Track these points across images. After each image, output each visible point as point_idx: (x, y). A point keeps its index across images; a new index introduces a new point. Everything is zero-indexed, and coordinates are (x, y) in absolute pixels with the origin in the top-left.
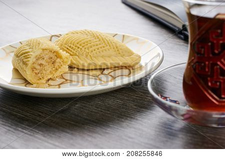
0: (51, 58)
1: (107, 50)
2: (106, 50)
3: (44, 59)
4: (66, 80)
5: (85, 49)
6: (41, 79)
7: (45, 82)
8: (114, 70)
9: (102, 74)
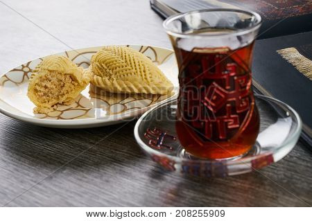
0: (61, 81)
3: (50, 81)
6: (45, 102)
7: (50, 106)
8: (136, 100)
9: (119, 103)
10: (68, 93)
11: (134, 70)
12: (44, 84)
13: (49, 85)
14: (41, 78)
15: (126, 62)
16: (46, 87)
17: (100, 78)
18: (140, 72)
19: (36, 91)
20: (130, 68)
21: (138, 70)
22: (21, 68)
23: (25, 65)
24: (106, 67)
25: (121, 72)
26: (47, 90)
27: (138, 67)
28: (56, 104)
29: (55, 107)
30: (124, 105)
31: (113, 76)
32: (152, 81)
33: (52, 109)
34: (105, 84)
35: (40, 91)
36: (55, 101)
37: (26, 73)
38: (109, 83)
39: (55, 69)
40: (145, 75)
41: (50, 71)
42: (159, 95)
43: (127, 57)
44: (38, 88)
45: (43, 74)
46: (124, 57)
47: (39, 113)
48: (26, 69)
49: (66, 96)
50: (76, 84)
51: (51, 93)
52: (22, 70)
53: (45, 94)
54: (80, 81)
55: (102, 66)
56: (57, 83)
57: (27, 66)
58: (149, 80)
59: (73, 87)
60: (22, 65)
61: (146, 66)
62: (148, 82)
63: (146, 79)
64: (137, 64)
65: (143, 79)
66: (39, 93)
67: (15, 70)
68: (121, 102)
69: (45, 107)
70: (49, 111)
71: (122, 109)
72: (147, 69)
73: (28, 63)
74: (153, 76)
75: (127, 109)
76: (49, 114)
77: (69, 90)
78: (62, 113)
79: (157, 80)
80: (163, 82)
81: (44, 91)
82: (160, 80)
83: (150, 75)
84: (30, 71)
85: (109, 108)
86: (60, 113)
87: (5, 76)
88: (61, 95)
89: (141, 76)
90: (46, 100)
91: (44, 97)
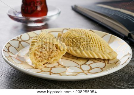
1: (94, 46)
2: (92, 46)
3: (44, 48)
4: (59, 64)
6: (40, 62)
7: (42, 64)
8: (95, 62)
9: (85, 64)
10: (55, 56)
11: (95, 44)
14: (39, 46)
16: (41, 52)
18: (98, 45)
19: (35, 54)
21: (97, 44)
22: (17, 39)
23: (19, 37)
24: (76, 41)
25: (86, 45)
26: (42, 54)
27: (97, 43)
28: (46, 63)
29: (46, 65)
30: (89, 65)
31: (81, 47)
32: (105, 51)
33: (44, 66)
35: (37, 55)
36: (46, 61)
37: (20, 42)
39: (48, 41)
40: (101, 47)
41: (45, 42)
42: (109, 60)
43: (90, 36)
45: (40, 44)
46: (88, 36)
47: (36, 68)
48: (20, 40)
49: (54, 58)
50: (59, 51)
51: (44, 56)
52: (18, 40)
53: (40, 57)
54: (61, 49)
55: (73, 40)
56: (48, 50)
57: (20, 38)
58: (104, 50)
59: (57, 53)
60: (18, 37)
61: (101, 42)
62: (103, 51)
64: (96, 40)
65: (100, 50)
66: (37, 56)
67: (14, 40)
68: (86, 63)
69: (39, 65)
70: (42, 67)
71: (89, 68)
72: (102, 44)
73: (21, 36)
74: (106, 48)
75: (92, 68)
76: (43, 69)
77: (56, 55)
78: (51, 70)
79: (108, 51)
80: (111, 52)
81: (40, 54)
82: (110, 51)
83: (104, 48)
84: (22, 41)
85: (81, 67)
86: (50, 69)
87: (9, 43)
88: (50, 58)
89: (99, 48)
90: (40, 61)
91: (40, 59)
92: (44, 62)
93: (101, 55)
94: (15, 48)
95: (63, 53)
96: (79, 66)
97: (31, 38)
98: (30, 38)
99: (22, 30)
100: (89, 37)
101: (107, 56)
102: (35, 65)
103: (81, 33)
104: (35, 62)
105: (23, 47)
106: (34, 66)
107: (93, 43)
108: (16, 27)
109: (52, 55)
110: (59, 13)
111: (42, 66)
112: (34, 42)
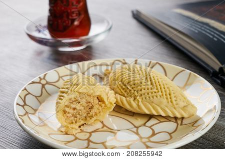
0: (90, 102)
1: (159, 97)
2: (157, 96)
3: (79, 102)
4: (104, 126)
5: (135, 91)
6: (73, 123)
7: (77, 127)
8: (161, 122)
9: (144, 125)
10: (96, 114)
11: (160, 93)
12: (73, 106)
13: (78, 107)
15: (152, 84)
16: (74, 109)
17: (124, 99)
18: (166, 95)
19: (65, 112)
20: (157, 91)
21: (164, 93)
22: (38, 81)
23: (42, 77)
24: (130, 88)
25: (146, 94)
26: (75, 111)
27: (163, 90)
28: (83, 125)
29: (82, 127)
30: (150, 127)
31: (138, 98)
32: (177, 104)
33: (79, 130)
34: (131, 105)
36: (82, 122)
37: (43, 86)
38: (134, 104)
39: (85, 91)
40: (170, 98)
41: (80, 93)
42: (183, 118)
43: (153, 79)
44: (67, 110)
45: (73, 96)
47: (66, 134)
48: (43, 82)
49: (95, 118)
50: (103, 105)
51: (79, 114)
52: (40, 83)
53: (73, 115)
54: (107, 103)
56: (85, 105)
57: (44, 78)
58: (175, 103)
59: (100, 108)
60: (40, 78)
61: (171, 89)
62: (173, 105)
63: (171, 102)
64: (162, 86)
65: (168, 102)
66: (68, 115)
67: (33, 83)
68: (147, 124)
69: (72, 128)
70: (77, 132)
71: (151, 132)
72: (172, 92)
73: (45, 75)
74: (178, 100)
75: (156, 133)
76: (78, 135)
77: (98, 112)
78: (90, 135)
79: (182, 104)
80: (187, 106)
81: (73, 112)
82: (185, 104)
83: (175, 98)
84: (47, 83)
85: (137, 130)
86: (88, 135)
87: (25, 89)
88: (89, 117)
89: (167, 99)
90: (74, 121)
91: (72, 118)
92: (79, 124)
93: (171, 111)
94: (36, 97)
95: (110, 108)
96: (135, 130)
97: (62, 77)
98: (59, 77)
99: (49, 58)
100: (151, 81)
101: (179, 113)
102: (65, 128)
103: (139, 74)
104: (66, 124)
105: (49, 95)
106: (63, 129)
107: (158, 92)
108: (40, 53)
109: (92, 112)
110: (110, 29)
111: (76, 129)
112: (63, 92)
